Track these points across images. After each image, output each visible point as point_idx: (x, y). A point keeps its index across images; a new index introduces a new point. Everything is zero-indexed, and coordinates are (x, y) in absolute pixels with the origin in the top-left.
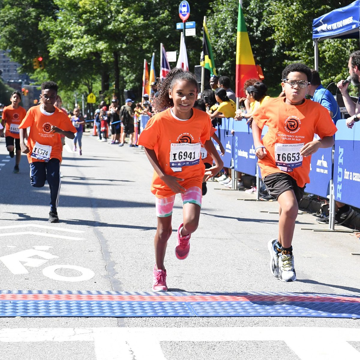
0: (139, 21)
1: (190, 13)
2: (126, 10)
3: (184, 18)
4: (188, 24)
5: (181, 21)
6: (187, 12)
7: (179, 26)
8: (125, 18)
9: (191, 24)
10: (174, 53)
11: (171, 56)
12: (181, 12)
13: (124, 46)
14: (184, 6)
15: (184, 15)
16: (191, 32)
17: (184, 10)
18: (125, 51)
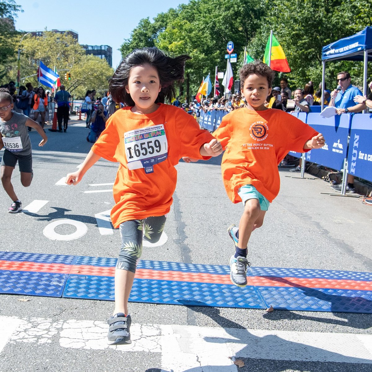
0: (202, 56)
1: (234, 49)
2: (195, 50)
3: (230, 52)
4: (232, 55)
5: (228, 53)
6: (232, 48)
7: (226, 56)
8: (194, 55)
9: (234, 55)
10: (223, 73)
11: (220, 75)
12: (228, 48)
13: (192, 71)
14: (230, 45)
15: (230, 50)
16: (234, 60)
17: (230, 46)
18: (192, 73)
